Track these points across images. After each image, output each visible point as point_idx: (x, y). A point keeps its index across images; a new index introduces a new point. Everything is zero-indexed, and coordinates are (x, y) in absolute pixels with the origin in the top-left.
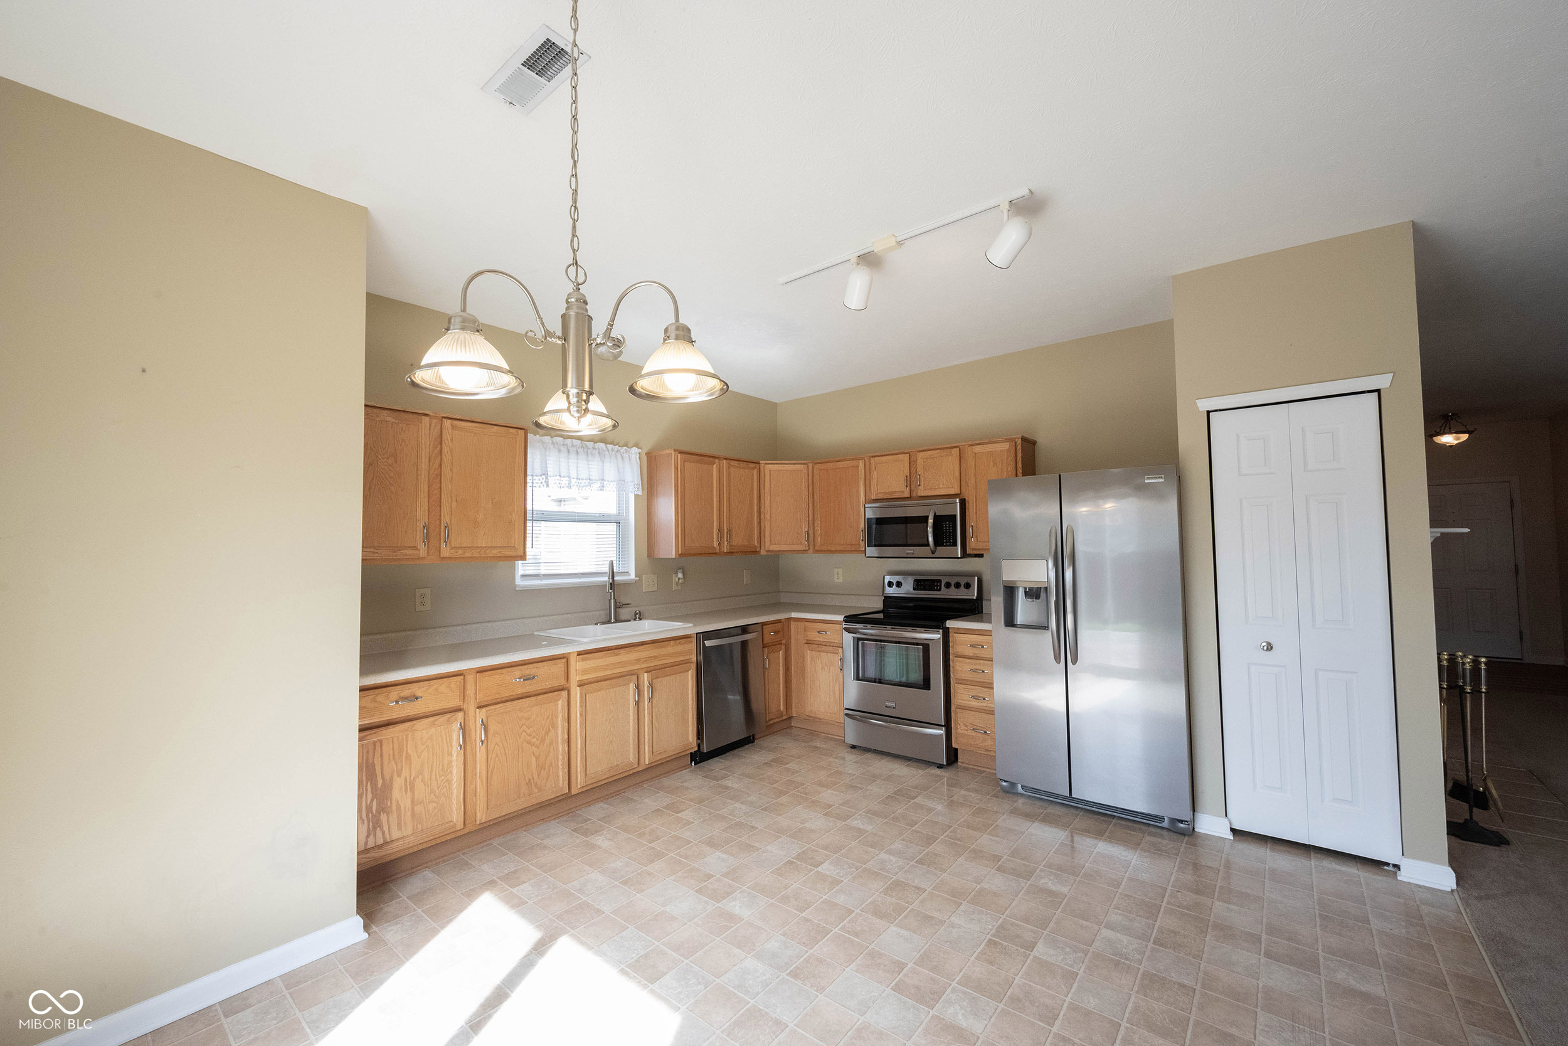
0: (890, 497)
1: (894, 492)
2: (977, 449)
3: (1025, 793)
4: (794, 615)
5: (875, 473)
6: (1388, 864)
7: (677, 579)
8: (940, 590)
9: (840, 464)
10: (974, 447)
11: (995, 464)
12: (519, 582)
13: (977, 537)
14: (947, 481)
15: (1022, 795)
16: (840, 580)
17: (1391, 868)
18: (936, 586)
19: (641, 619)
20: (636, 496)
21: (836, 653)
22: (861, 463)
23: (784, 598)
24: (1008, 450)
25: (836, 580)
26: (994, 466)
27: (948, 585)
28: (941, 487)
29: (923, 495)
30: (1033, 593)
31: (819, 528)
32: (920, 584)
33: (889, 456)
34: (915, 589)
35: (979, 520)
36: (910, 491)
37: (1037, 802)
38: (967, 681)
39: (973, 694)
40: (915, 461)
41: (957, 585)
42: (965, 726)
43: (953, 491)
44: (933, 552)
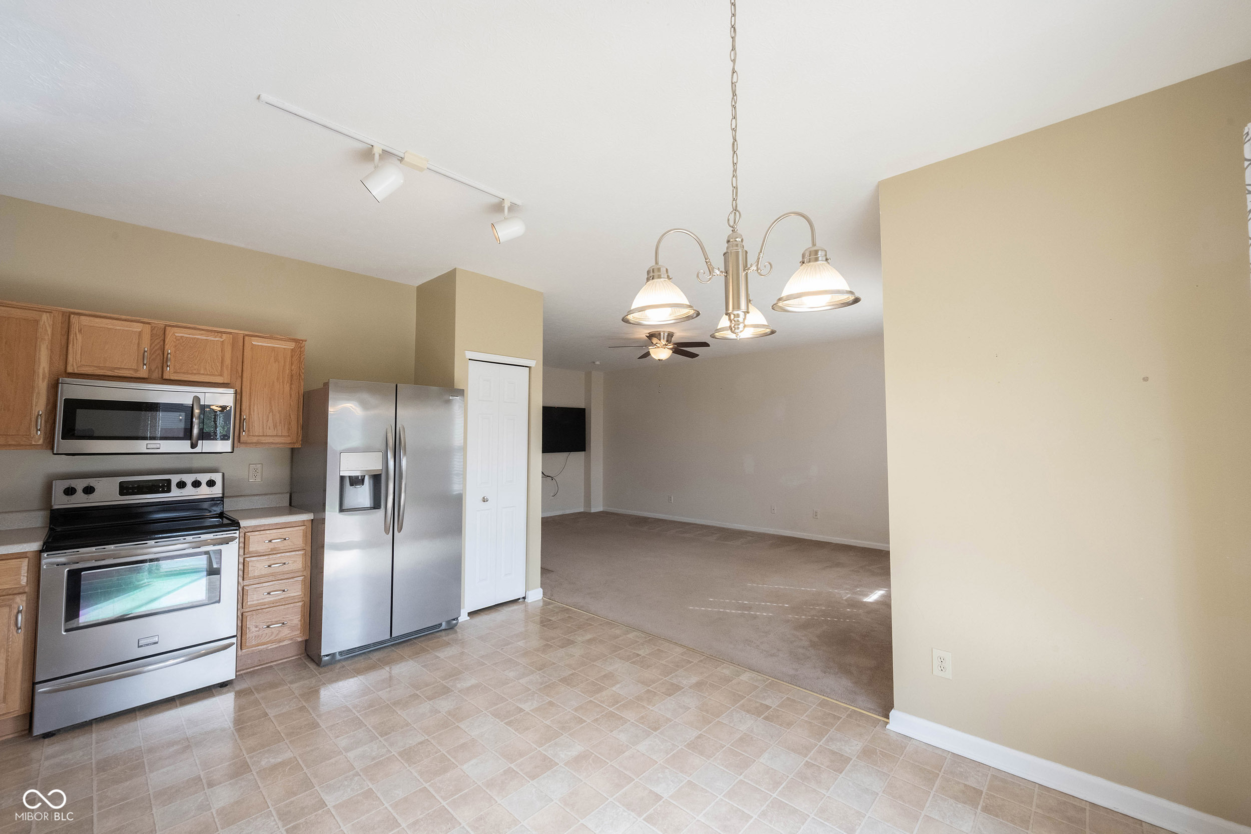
0: (109, 373)
1: (118, 369)
2: (256, 342)
3: (341, 658)
5: (79, 336)
6: (519, 599)
8: (169, 491)
10: (253, 338)
13: (249, 431)
14: (212, 368)
17: (521, 600)
18: (160, 487)
22: (48, 321)
24: (292, 350)
26: (275, 362)
27: (181, 485)
28: (202, 372)
29: (172, 378)
30: (356, 481)
32: (125, 489)
33: (110, 320)
34: (121, 493)
35: (252, 413)
36: (150, 370)
37: (356, 659)
38: (261, 579)
39: (268, 591)
40: (160, 336)
41: (197, 484)
42: (256, 627)
43: (219, 380)
44: (193, 446)
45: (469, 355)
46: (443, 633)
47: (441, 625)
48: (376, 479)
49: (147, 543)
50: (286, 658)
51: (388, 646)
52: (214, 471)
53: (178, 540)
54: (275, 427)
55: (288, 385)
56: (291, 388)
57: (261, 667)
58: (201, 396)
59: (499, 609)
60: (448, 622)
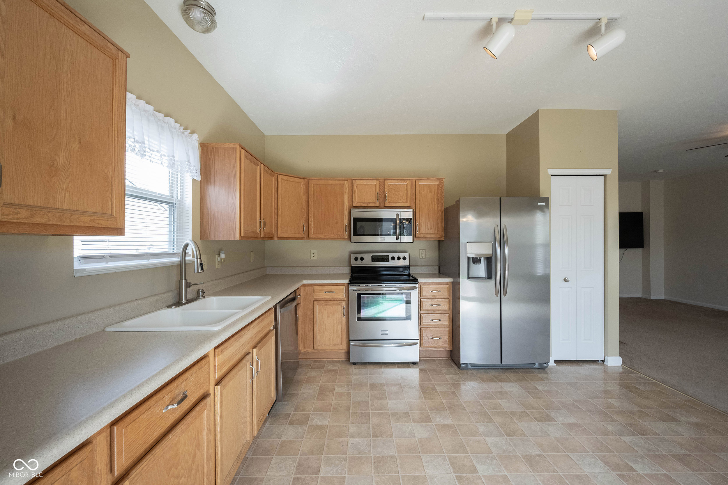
0: (366, 205)
1: (369, 203)
2: (421, 183)
3: (471, 367)
4: (305, 282)
5: (356, 190)
6: (598, 361)
7: (219, 259)
8: (388, 261)
9: (330, 182)
10: (419, 181)
11: (431, 191)
12: (77, 265)
13: (419, 231)
14: (403, 199)
15: (470, 369)
16: (316, 258)
17: (600, 362)
18: (386, 259)
19: (204, 297)
20: (194, 181)
21: (339, 305)
22: (346, 184)
23: (269, 271)
24: (438, 185)
25: (312, 258)
26: (430, 193)
27: (393, 258)
28: (399, 202)
29: (388, 205)
30: (476, 260)
31: (312, 223)
32: (374, 259)
33: (365, 181)
34: (372, 261)
35: (421, 222)
36: (380, 203)
37: (480, 371)
38: (429, 312)
39: (432, 318)
40: (383, 185)
41: (399, 258)
42: (427, 337)
43: (406, 205)
44: (397, 239)
45: (551, 172)
46: (537, 371)
47: (534, 364)
48: (489, 260)
49: (382, 285)
50: (442, 358)
51: (498, 368)
52: (405, 252)
53: (393, 285)
54: (431, 229)
55: (436, 205)
56: (438, 207)
57: (430, 359)
58: (399, 213)
59: (580, 364)
60: (540, 364)
